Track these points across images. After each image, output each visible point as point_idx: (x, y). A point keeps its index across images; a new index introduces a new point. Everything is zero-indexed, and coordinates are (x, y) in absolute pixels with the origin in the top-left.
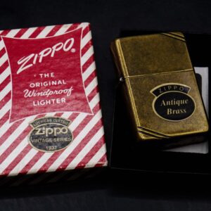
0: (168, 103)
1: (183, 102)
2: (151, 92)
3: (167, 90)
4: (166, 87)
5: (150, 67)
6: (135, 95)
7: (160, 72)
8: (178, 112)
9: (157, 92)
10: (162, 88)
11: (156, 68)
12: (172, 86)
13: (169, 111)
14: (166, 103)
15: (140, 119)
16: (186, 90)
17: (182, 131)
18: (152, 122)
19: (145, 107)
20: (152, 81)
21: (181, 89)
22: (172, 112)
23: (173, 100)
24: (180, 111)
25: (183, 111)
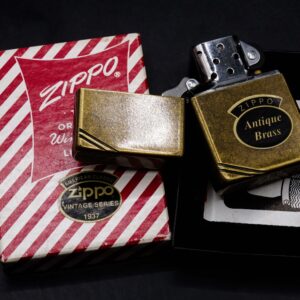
0: (255, 124)
1: (275, 120)
2: (229, 111)
3: (251, 106)
4: (249, 101)
6: (208, 120)
8: (269, 135)
9: (237, 111)
12: (257, 99)
13: (258, 136)
14: (251, 125)
15: (220, 153)
16: (276, 102)
17: (280, 161)
18: (236, 154)
19: (223, 135)
20: (229, 96)
21: (270, 101)
22: (262, 135)
23: (261, 119)
24: (273, 134)
25: (277, 132)
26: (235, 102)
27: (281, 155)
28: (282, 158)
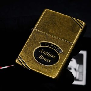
0: (44, 53)
1: (53, 56)
2: (40, 42)
5: (50, 31)
7: (54, 35)
8: (45, 60)
9: (42, 44)
11: (54, 32)
12: (54, 45)
14: (43, 52)
18: (27, 57)
19: (30, 48)
20: (46, 37)
21: (58, 49)
22: (43, 58)
23: (48, 53)
24: (47, 60)
25: (49, 61)
26: (45, 41)
27: (42, 69)
28: (41, 70)
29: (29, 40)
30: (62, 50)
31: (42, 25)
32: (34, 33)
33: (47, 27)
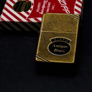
0: (57, 46)
1: (65, 47)
4: (59, 38)
5: (55, 29)
8: (60, 51)
9: (52, 40)
10: (57, 39)
11: (58, 29)
12: (62, 39)
14: (55, 46)
16: (69, 42)
18: (44, 53)
19: (44, 46)
20: (53, 35)
21: (67, 41)
22: (57, 50)
23: (60, 45)
24: (61, 51)
25: (63, 51)
26: (54, 37)
27: (60, 59)
29: (40, 41)
30: (70, 40)
31: (46, 27)
32: (42, 34)
33: (50, 27)
